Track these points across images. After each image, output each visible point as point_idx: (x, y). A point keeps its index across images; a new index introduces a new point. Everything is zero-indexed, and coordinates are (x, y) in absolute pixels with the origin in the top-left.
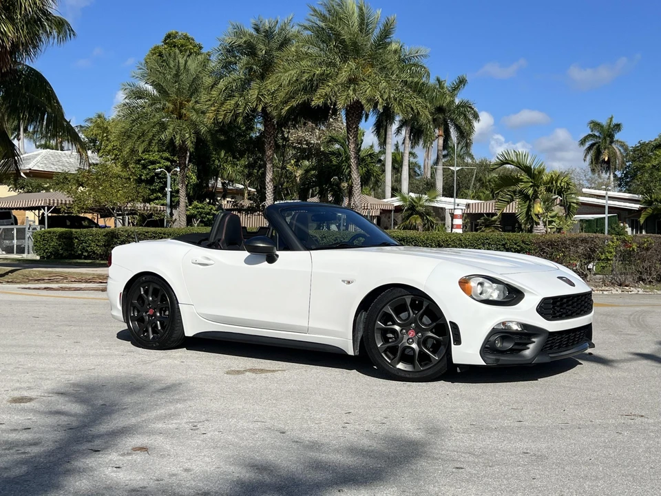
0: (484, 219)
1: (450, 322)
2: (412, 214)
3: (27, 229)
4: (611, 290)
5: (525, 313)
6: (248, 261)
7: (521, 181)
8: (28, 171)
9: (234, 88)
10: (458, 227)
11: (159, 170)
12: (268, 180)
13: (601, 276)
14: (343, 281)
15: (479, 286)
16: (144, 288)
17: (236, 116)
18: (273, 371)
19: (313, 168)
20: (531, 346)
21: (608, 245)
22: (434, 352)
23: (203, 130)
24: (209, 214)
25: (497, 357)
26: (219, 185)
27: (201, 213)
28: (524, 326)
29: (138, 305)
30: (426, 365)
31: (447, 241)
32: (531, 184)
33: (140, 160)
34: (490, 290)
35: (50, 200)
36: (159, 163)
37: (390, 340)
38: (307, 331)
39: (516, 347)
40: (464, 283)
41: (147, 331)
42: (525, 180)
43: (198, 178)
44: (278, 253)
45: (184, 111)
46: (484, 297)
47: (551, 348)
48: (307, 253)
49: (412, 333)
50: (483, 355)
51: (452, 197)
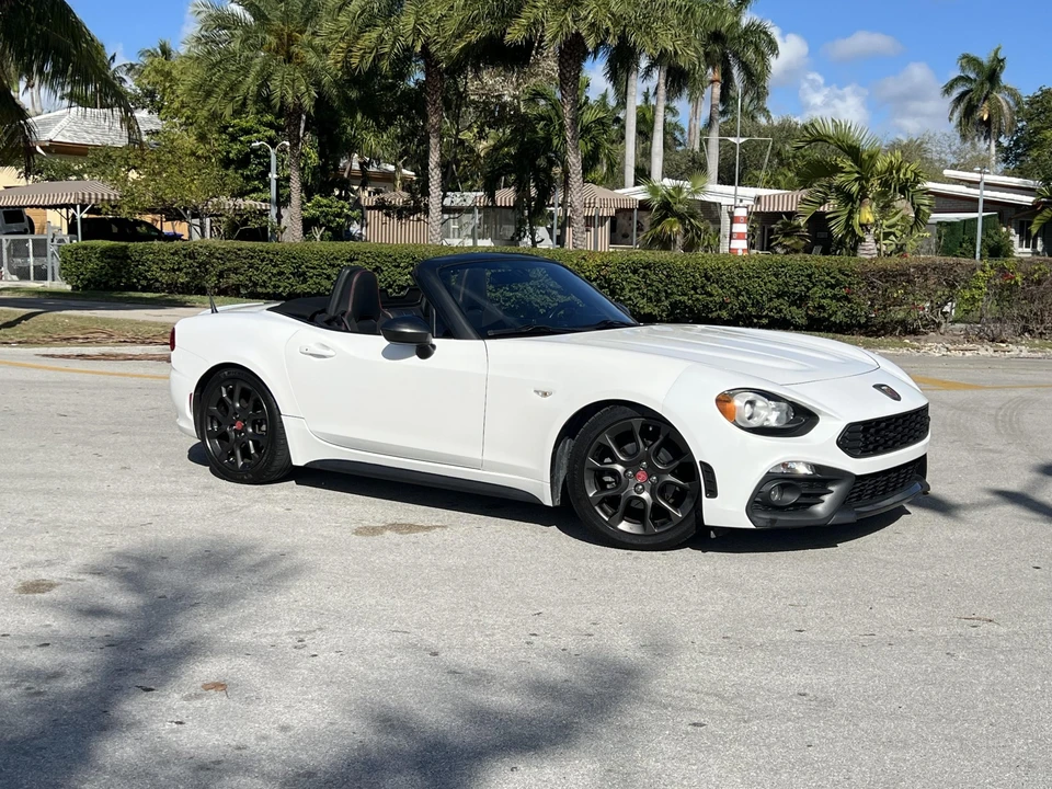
0: (782, 223)
1: (701, 462)
2: (666, 216)
3: (49, 241)
4: (978, 350)
5: (819, 448)
6: (387, 354)
7: (841, 170)
8: (47, 144)
9: (376, 10)
10: (740, 236)
11: (258, 144)
12: (432, 165)
13: (963, 326)
14: (537, 392)
15: (748, 406)
16: (226, 387)
17: (379, 57)
18: (428, 528)
19: (508, 143)
20: (827, 498)
21: (977, 278)
22: (675, 506)
23: (326, 79)
24: (339, 215)
25: (773, 517)
26: (356, 166)
27: (327, 214)
28: (817, 468)
29: (219, 415)
30: (663, 524)
31: (719, 269)
32: (857, 175)
33: (226, 128)
34: (764, 413)
35: (83, 194)
36: (258, 132)
37: (608, 486)
38: (479, 465)
39: (804, 500)
40: (723, 401)
41: (233, 454)
42: (847, 169)
43: (320, 158)
44: (435, 341)
45: (295, 49)
46: (755, 423)
47: (859, 498)
48: (480, 342)
49: (642, 476)
50: (750, 512)
51: (732, 183)
